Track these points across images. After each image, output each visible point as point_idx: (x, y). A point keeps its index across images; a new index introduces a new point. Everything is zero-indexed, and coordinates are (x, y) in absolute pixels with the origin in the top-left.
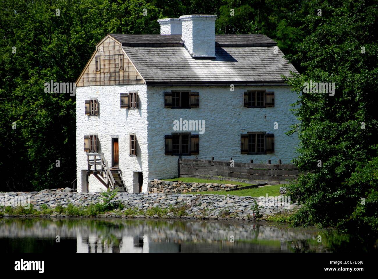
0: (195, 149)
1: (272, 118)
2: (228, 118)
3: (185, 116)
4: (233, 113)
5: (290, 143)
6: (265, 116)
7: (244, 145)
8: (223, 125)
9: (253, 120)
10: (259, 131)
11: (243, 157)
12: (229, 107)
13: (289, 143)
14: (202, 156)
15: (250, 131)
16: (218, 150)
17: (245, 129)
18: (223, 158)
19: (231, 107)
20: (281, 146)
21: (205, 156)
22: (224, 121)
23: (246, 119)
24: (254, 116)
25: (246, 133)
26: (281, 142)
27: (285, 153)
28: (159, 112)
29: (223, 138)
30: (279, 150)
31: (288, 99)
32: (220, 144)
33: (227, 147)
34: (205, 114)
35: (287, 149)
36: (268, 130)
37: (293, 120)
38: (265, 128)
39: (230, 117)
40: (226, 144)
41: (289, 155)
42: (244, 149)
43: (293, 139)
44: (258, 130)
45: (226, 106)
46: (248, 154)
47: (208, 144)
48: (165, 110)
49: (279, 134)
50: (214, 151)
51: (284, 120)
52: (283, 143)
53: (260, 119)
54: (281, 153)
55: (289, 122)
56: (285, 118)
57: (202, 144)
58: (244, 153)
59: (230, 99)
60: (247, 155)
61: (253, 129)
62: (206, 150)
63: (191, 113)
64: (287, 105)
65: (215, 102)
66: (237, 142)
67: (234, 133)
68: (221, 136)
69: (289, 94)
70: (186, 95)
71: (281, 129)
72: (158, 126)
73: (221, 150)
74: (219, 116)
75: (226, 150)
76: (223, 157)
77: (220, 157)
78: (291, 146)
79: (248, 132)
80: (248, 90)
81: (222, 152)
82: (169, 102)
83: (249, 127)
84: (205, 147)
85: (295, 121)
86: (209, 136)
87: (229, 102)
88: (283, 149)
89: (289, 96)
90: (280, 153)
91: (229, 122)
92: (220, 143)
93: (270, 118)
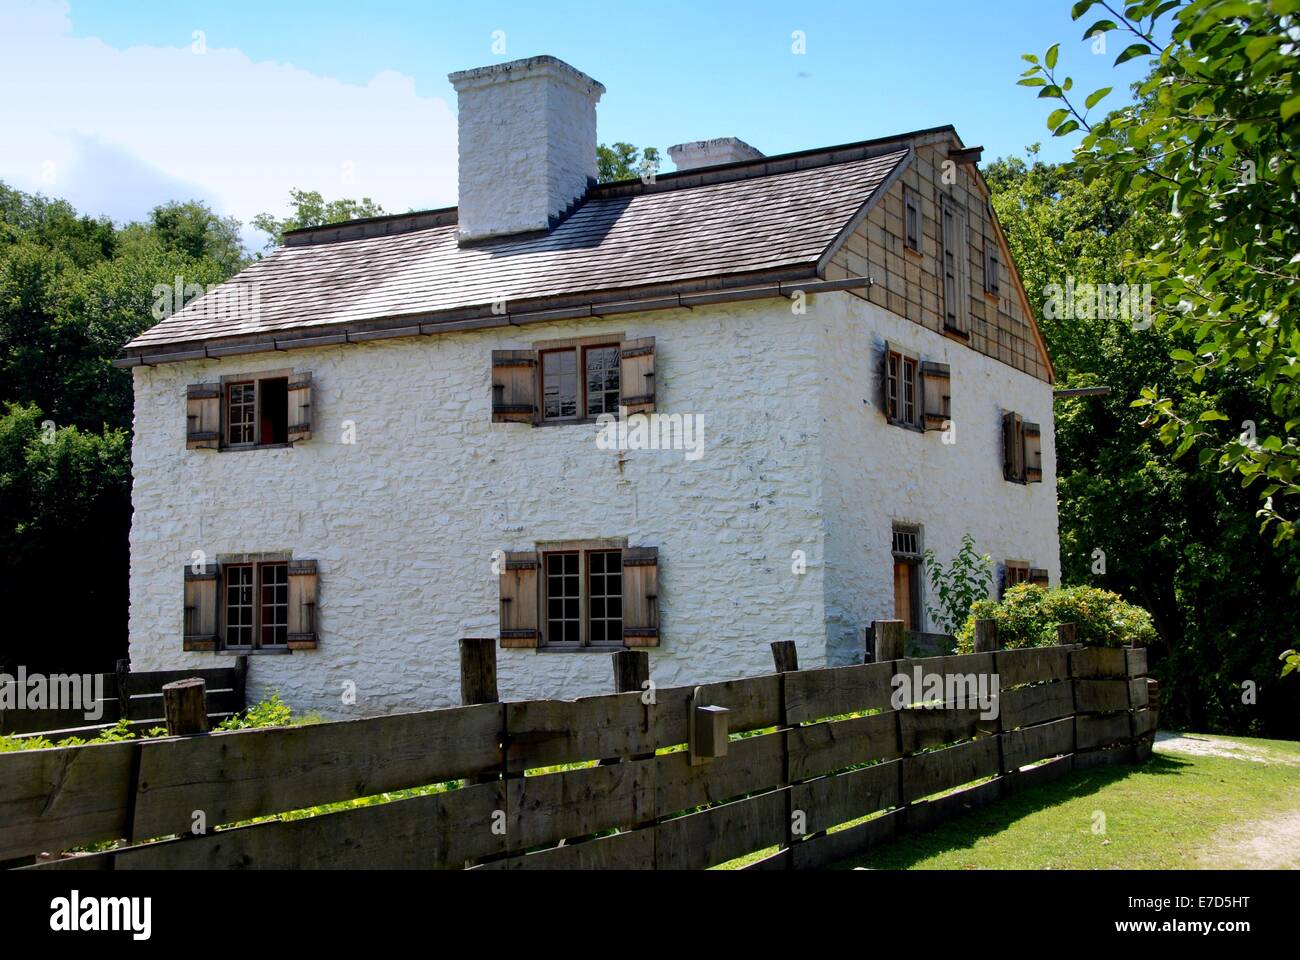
0: (304, 623)
1: (656, 467)
2: (445, 480)
3: (267, 480)
4: (465, 456)
5: (751, 591)
6: (621, 463)
7: (513, 605)
8: (421, 516)
9: (559, 485)
10: (591, 536)
11: (516, 663)
12: (451, 429)
13: (745, 592)
14: (334, 656)
15: (549, 534)
16: (405, 629)
17: (520, 530)
18: (426, 669)
19: (457, 427)
20: (706, 611)
21: (348, 658)
22: (427, 495)
23: (524, 482)
24: (566, 466)
25: (531, 547)
26: (706, 587)
27: (726, 647)
28: (174, 468)
29: (424, 573)
30: (694, 629)
31: (744, 368)
32: (410, 602)
33: (443, 617)
34: (347, 470)
35: (739, 625)
36: (636, 530)
37: (768, 475)
38: (619, 519)
39: (454, 476)
40: (438, 600)
41: (748, 657)
42: (513, 625)
43: (768, 571)
44: (588, 530)
45: (434, 424)
46: (541, 648)
47: (359, 601)
48: (198, 458)
49: (690, 550)
50: (389, 636)
51: (717, 473)
52: (717, 596)
53: (596, 479)
54: (704, 648)
55: (744, 487)
56: (724, 463)
57: (336, 602)
58: (515, 643)
59: (455, 389)
60: (533, 652)
61: (561, 528)
62: (354, 631)
63: (292, 465)
64: (731, 399)
65: (390, 410)
66: (488, 590)
67: (474, 550)
68: (417, 564)
69: (748, 343)
70: (276, 390)
71: (702, 524)
72: (168, 528)
73: (417, 631)
74: (404, 474)
75: (440, 629)
76: (429, 664)
77: (411, 662)
78: (755, 609)
79: (538, 544)
80: (536, 343)
81: (420, 638)
82: (205, 427)
83: (539, 517)
84: (349, 614)
85: (777, 477)
86: (367, 564)
87: (448, 405)
88: (714, 628)
89: (745, 352)
90: (698, 645)
91: (448, 496)
92: (411, 596)
93: (643, 469)
